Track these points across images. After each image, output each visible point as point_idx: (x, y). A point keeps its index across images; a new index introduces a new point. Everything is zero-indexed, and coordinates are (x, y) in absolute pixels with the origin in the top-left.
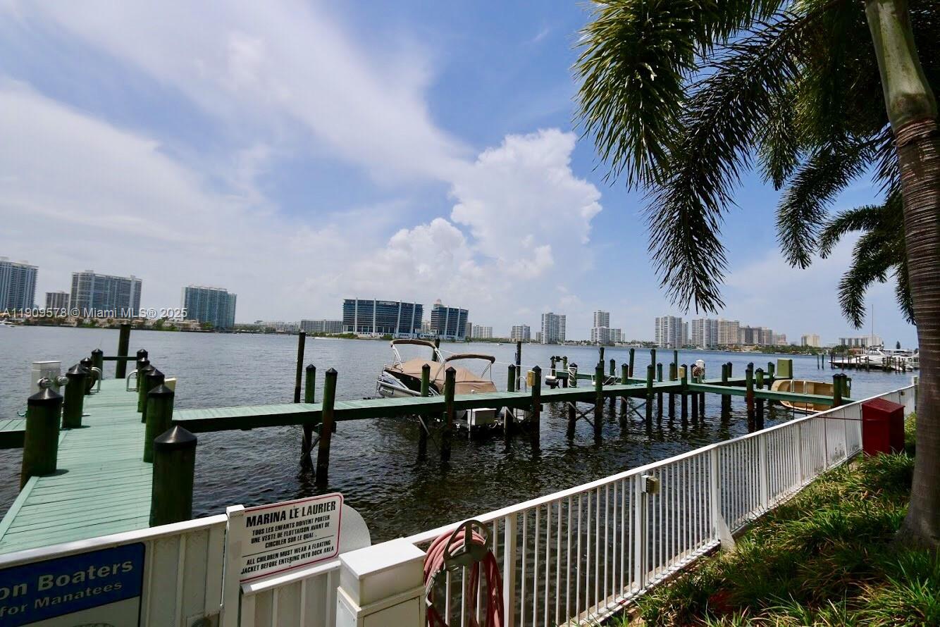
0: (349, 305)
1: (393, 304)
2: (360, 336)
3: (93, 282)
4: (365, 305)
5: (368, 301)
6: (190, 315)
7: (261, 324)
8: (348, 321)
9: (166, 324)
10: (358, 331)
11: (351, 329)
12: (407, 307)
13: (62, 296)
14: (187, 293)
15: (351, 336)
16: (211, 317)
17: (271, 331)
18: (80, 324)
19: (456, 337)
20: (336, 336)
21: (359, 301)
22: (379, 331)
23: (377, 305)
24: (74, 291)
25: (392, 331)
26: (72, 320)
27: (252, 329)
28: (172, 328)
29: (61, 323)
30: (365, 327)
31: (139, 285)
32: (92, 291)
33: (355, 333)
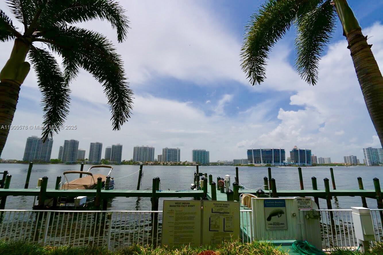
0: (249, 152)
1: (269, 150)
2: (256, 165)
3: (167, 151)
4: (257, 152)
5: (257, 150)
6: (194, 159)
7: (219, 162)
8: (250, 159)
9: (186, 163)
10: (255, 163)
11: (251, 162)
12: (276, 151)
13: (161, 156)
14: (193, 152)
15: (252, 165)
16: (201, 160)
17: (222, 164)
18: (164, 164)
19: (306, 164)
20: (245, 166)
21: (253, 150)
22: (264, 162)
23: (262, 151)
24: (163, 154)
25: (271, 162)
26: (162, 163)
27: (215, 164)
28: (188, 165)
29: (159, 164)
30: (258, 161)
31: (179, 151)
32: (167, 154)
33: (253, 164)
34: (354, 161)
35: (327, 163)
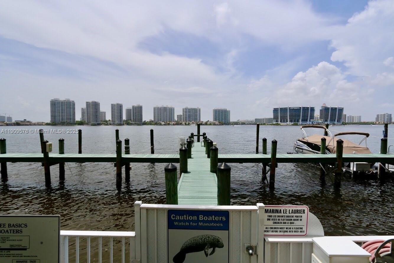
0: (275, 110)
1: (298, 108)
2: (281, 124)
3: (188, 110)
4: (284, 110)
5: (285, 108)
6: (215, 119)
7: (240, 121)
8: (276, 117)
9: (209, 123)
10: (280, 122)
11: (277, 121)
12: (305, 109)
13: (181, 116)
14: (214, 111)
15: (278, 124)
16: (222, 119)
17: (243, 124)
18: (186, 124)
19: (336, 122)
20: (270, 125)
21: (280, 108)
22: (291, 121)
23: (289, 109)
24: (183, 114)
25: (298, 121)
26: (183, 123)
27: (236, 123)
28: (210, 124)
29: (181, 124)
30: (284, 120)
31: (200, 110)
32: (188, 113)
33: (279, 123)
34: (388, 119)
35: (357, 122)
